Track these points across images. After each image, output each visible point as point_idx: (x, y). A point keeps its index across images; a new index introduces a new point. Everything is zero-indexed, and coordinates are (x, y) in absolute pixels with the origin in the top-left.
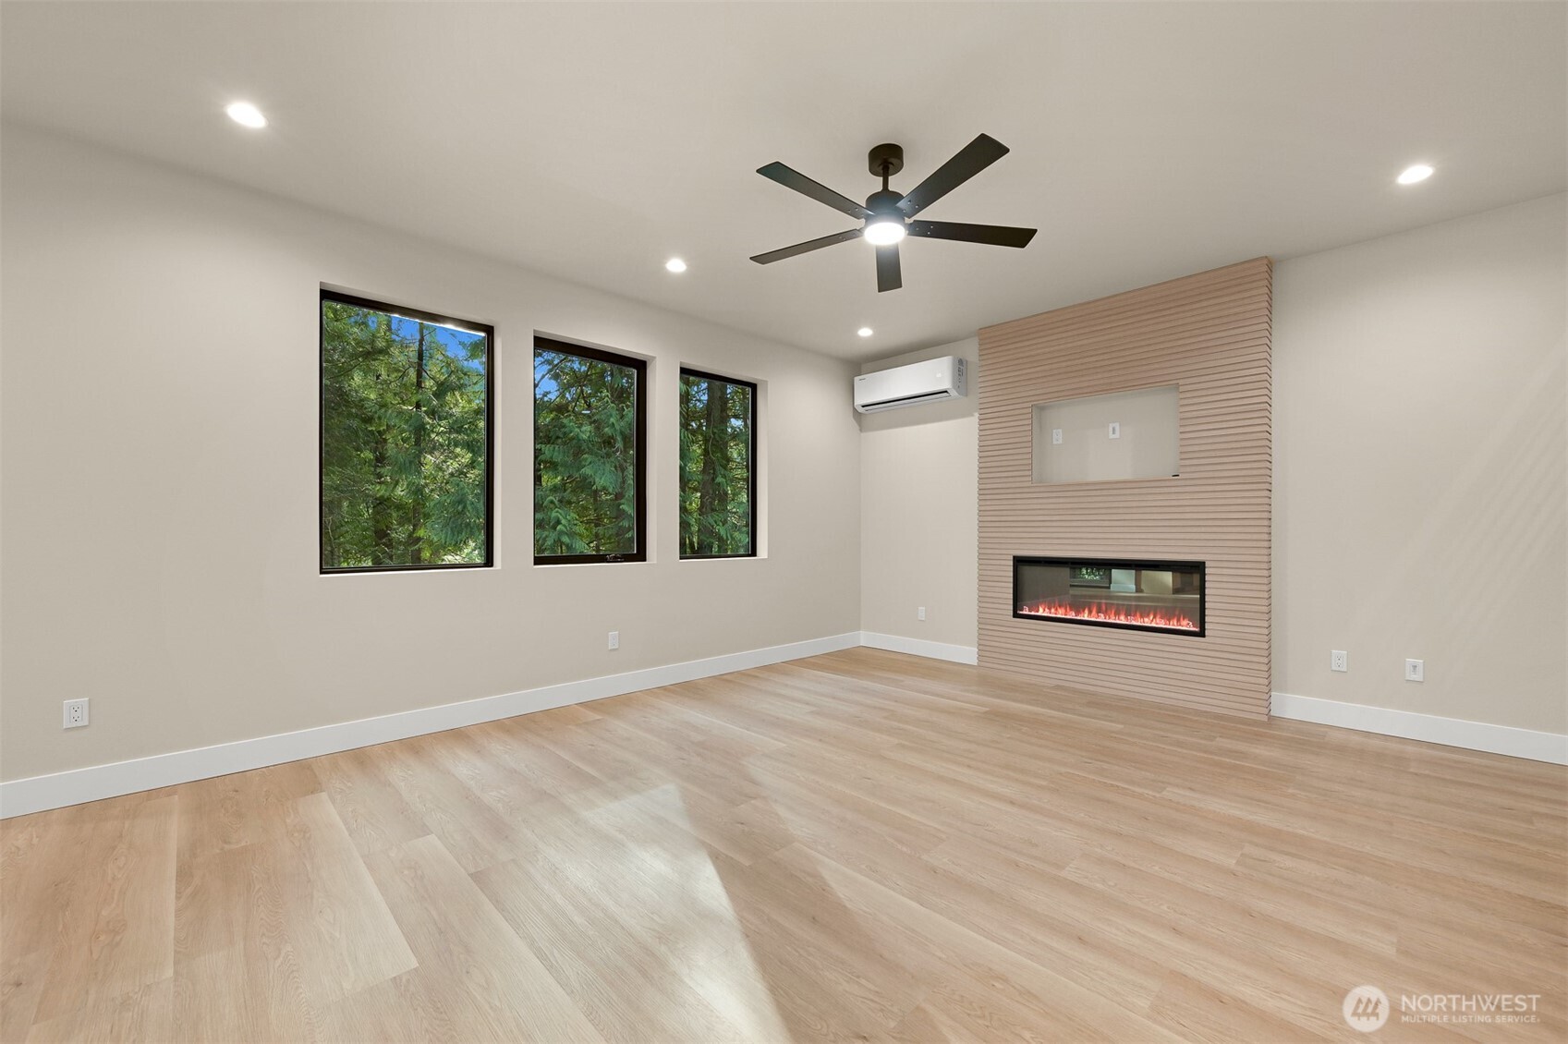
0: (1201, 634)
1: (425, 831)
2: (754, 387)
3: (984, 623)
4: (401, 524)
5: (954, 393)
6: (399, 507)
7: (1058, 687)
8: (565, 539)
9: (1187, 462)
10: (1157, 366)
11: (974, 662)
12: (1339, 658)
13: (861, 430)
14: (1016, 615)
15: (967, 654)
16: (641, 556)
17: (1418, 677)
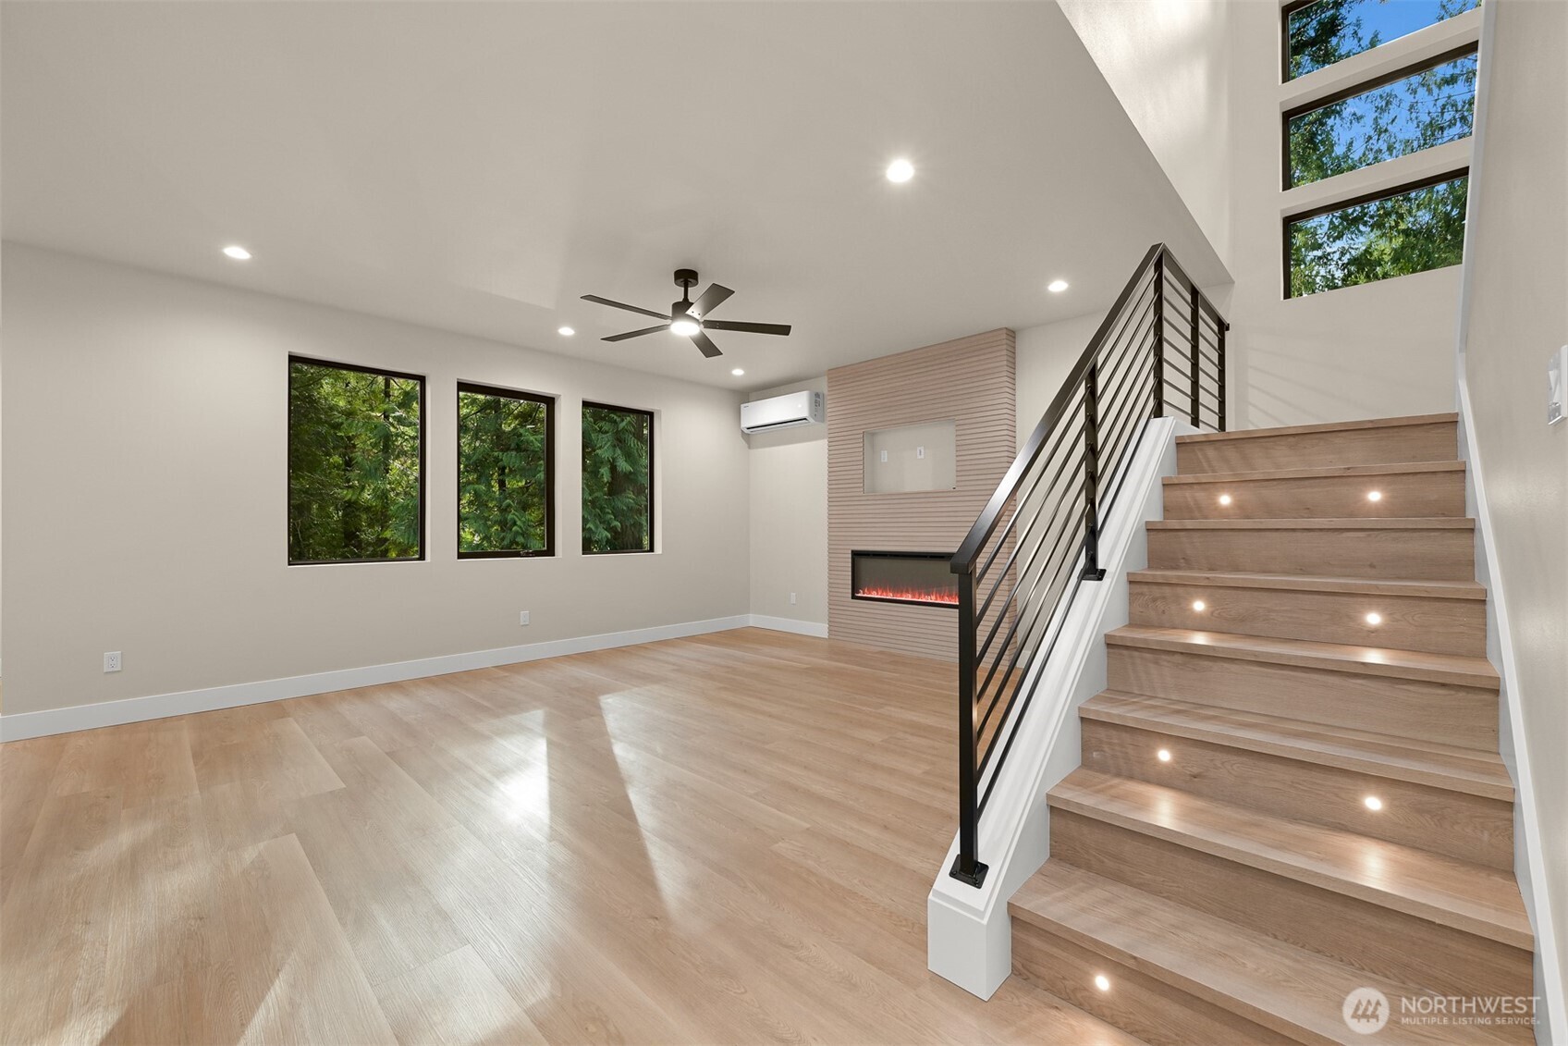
1: (360, 734)
2: (651, 414)
3: (832, 604)
4: (370, 525)
5: (811, 420)
6: (368, 509)
7: (881, 653)
8: (520, 539)
9: (963, 478)
10: (940, 405)
11: (825, 635)
13: (749, 448)
14: (854, 597)
15: (820, 629)
16: (550, 551)
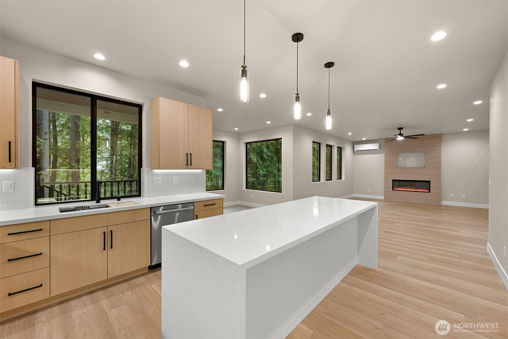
0: (430, 192)
2: (341, 148)
3: (386, 191)
5: (379, 150)
7: (403, 202)
9: (427, 165)
10: (421, 149)
11: (384, 199)
12: (452, 195)
13: (354, 155)
14: (393, 190)
15: (382, 197)
17: (464, 198)
